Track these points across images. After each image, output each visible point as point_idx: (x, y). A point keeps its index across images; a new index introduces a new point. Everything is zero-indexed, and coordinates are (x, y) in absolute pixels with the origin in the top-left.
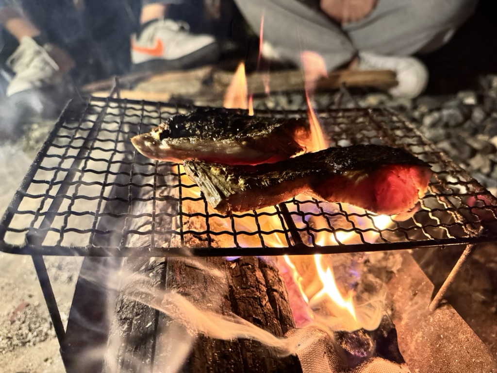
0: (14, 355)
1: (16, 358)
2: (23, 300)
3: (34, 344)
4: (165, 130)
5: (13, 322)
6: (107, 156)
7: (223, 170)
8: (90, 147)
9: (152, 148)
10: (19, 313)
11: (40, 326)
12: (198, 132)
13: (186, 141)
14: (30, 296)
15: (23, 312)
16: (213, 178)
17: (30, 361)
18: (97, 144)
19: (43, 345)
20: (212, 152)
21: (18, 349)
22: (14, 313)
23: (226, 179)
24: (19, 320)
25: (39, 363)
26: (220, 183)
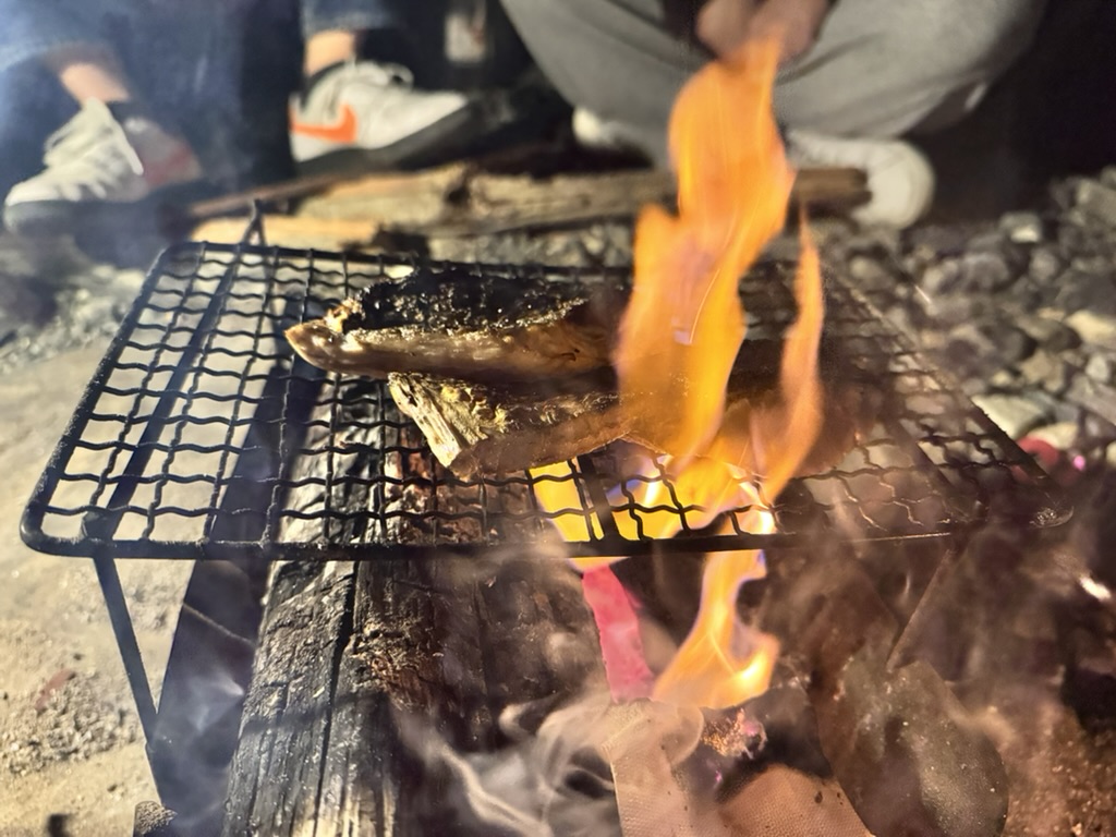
0: (45, 778)
1: (49, 784)
2: (62, 666)
3: (87, 757)
4: (353, 314)
5: (41, 711)
6: (238, 364)
7: (466, 393)
8: (203, 348)
9: (328, 350)
10: (53, 691)
11: (98, 720)
12: (420, 317)
13: (394, 336)
14: (78, 657)
15: (63, 691)
16: (445, 407)
17: (79, 791)
18: (218, 342)
19: (104, 758)
20: (446, 357)
21: (52, 767)
22: (43, 692)
23: (470, 411)
24: (55, 707)
25: (99, 794)
26: (458, 419)
